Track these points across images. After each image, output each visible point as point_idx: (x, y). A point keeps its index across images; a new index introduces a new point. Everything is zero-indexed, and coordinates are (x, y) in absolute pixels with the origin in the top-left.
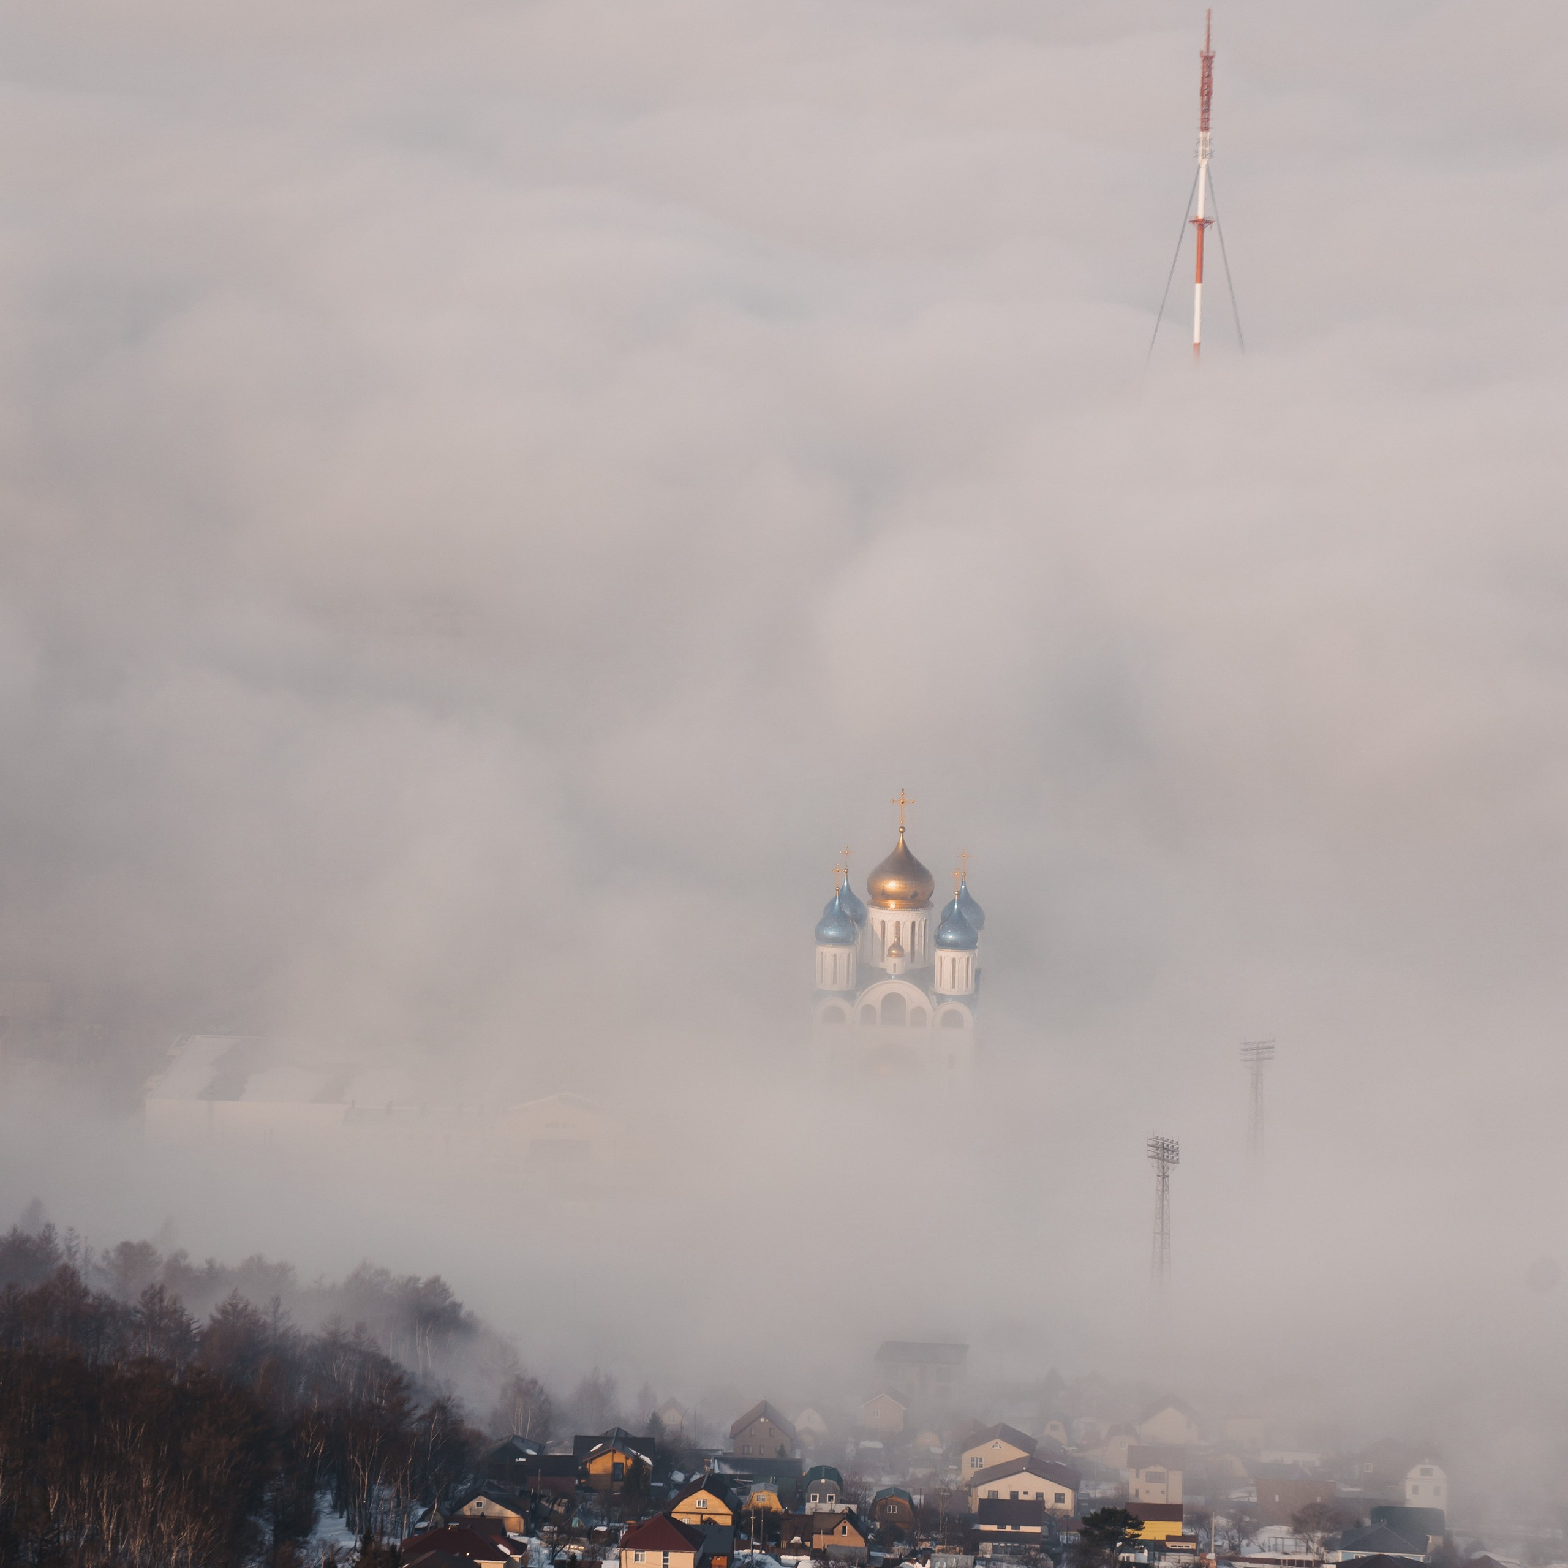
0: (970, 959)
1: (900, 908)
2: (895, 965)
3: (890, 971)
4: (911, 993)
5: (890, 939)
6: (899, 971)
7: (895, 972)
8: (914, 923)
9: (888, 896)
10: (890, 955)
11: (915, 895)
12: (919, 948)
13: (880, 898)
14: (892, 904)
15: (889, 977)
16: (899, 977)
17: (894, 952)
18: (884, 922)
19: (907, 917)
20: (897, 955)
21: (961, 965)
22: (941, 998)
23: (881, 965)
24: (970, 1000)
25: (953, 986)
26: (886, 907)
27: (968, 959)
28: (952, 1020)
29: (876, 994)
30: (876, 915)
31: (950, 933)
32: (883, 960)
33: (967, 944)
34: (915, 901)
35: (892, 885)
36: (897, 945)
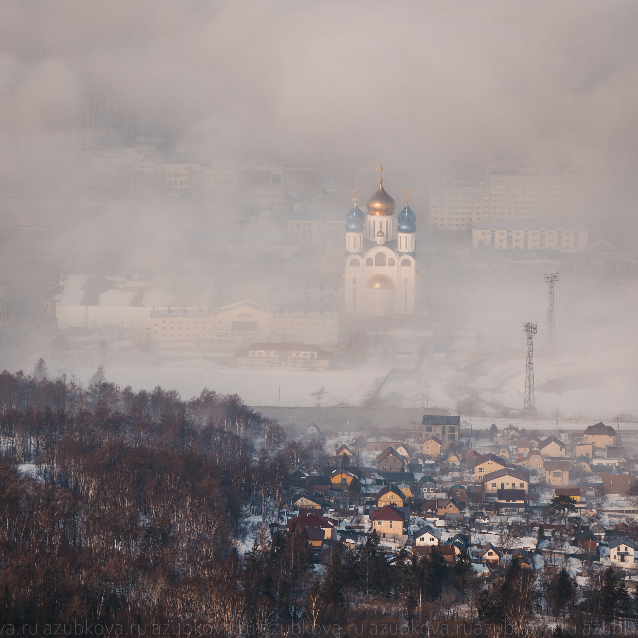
0: (413, 237)
1: (381, 215)
2: (380, 240)
3: (378, 243)
4: (389, 253)
5: (377, 230)
6: (382, 243)
7: (380, 243)
8: (387, 221)
9: (376, 210)
10: (378, 236)
11: (388, 209)
12: (390, 233)
13: (372, 211)
14: (378, 213)
15: (378, 245)
16: (383, 245)
17: (380, 234)
18: (374, 221)
19: (384, 219)
20: (381, 236)
21: (409, 239)
22: (401, 254)
23: (374, 240)
24: (413, 254)
25: (406, 249)
26: (375, 215)
27: (412, 236)
28: (406, 263)
29: (372, 253)
30: (371, 218)
31: (404, 226)
32: (374, 238)
33: (412, 229)
34: (387, 212)
35: (377, 205)
36: (381, 232)
